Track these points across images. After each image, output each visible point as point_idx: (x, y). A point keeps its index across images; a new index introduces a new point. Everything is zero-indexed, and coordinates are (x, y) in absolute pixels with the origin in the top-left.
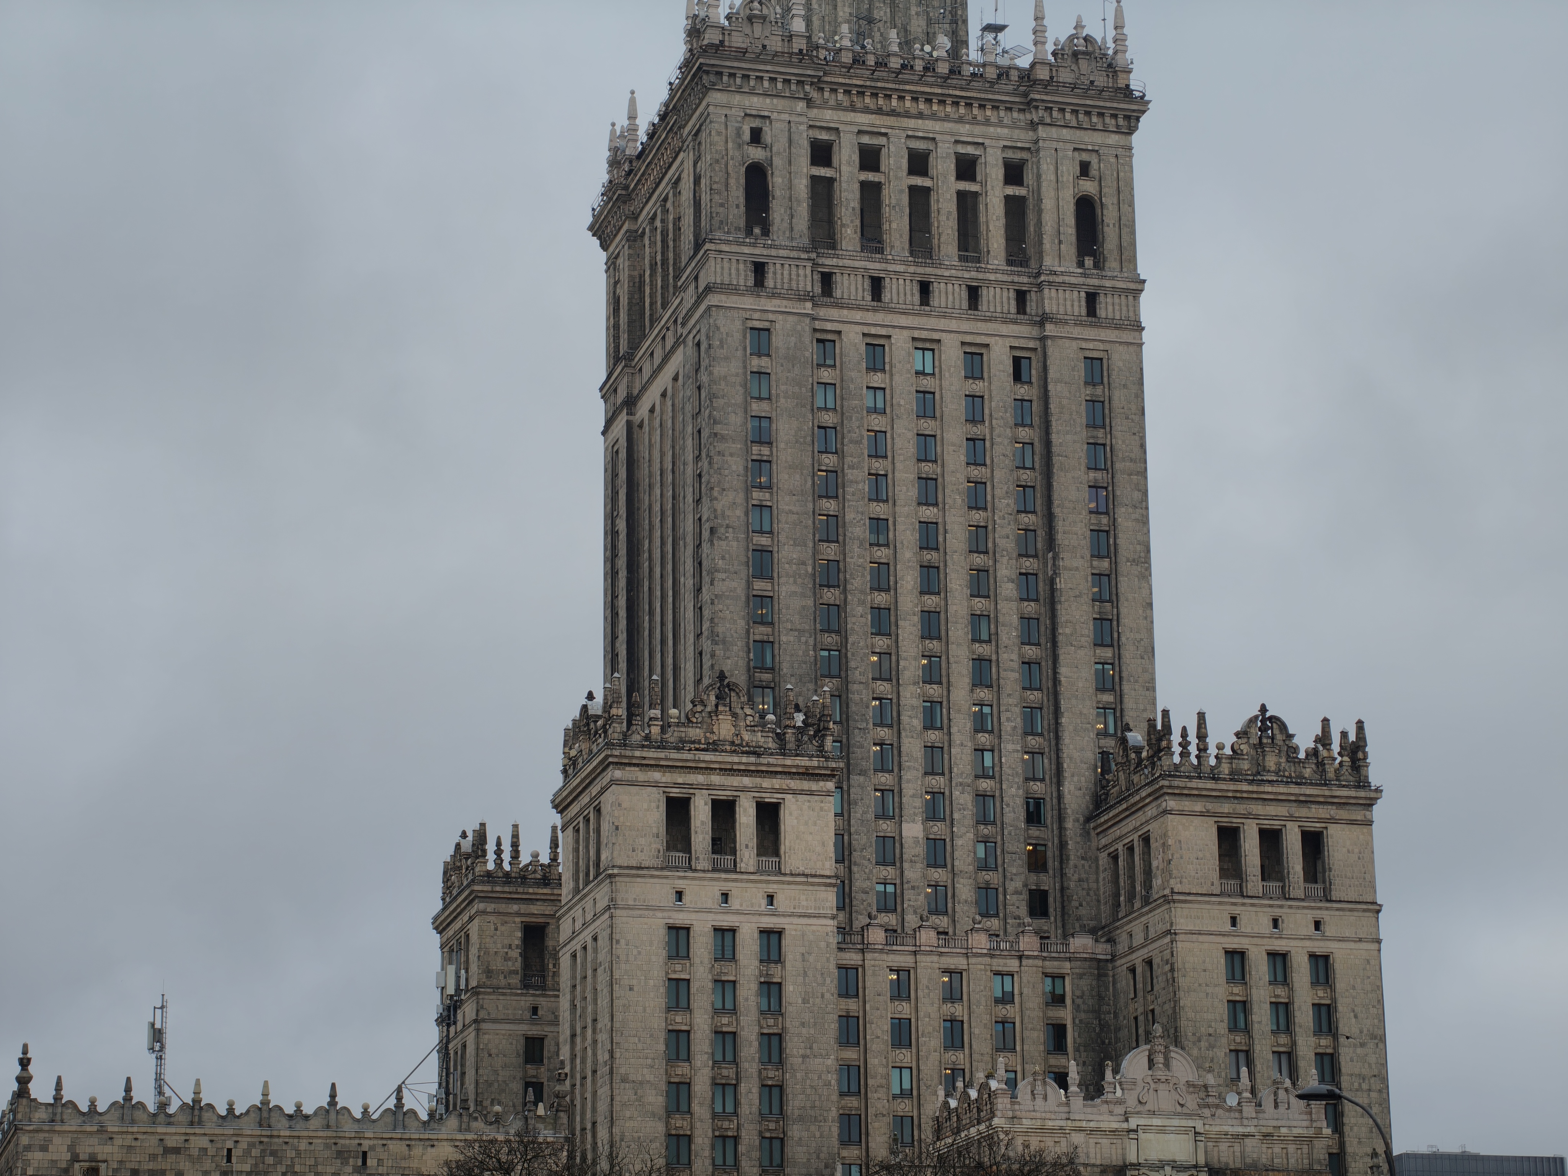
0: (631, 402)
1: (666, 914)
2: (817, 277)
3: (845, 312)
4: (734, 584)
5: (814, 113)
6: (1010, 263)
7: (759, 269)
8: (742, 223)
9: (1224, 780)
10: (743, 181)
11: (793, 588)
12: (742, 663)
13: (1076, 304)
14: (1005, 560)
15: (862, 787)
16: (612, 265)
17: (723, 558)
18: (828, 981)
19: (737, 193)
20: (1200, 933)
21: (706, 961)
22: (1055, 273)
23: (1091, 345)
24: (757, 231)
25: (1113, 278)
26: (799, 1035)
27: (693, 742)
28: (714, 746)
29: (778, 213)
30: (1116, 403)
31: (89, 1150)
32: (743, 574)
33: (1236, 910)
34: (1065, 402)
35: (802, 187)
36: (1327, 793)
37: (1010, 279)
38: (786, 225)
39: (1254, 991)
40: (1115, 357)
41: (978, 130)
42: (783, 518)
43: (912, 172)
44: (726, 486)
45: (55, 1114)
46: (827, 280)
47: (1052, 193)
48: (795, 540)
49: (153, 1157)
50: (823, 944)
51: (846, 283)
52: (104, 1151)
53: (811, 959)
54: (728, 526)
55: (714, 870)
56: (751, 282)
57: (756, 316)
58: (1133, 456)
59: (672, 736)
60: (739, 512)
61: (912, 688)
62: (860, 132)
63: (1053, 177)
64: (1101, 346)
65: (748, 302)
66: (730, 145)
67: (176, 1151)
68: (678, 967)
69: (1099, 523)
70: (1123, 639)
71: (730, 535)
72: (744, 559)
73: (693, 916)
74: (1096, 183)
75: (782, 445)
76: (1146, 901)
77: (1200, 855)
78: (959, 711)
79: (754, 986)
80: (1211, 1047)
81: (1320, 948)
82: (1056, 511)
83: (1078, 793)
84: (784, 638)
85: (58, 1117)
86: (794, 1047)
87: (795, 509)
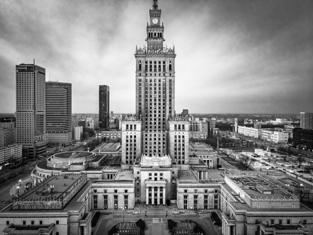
19: (138, 67)
35: (144, 66)
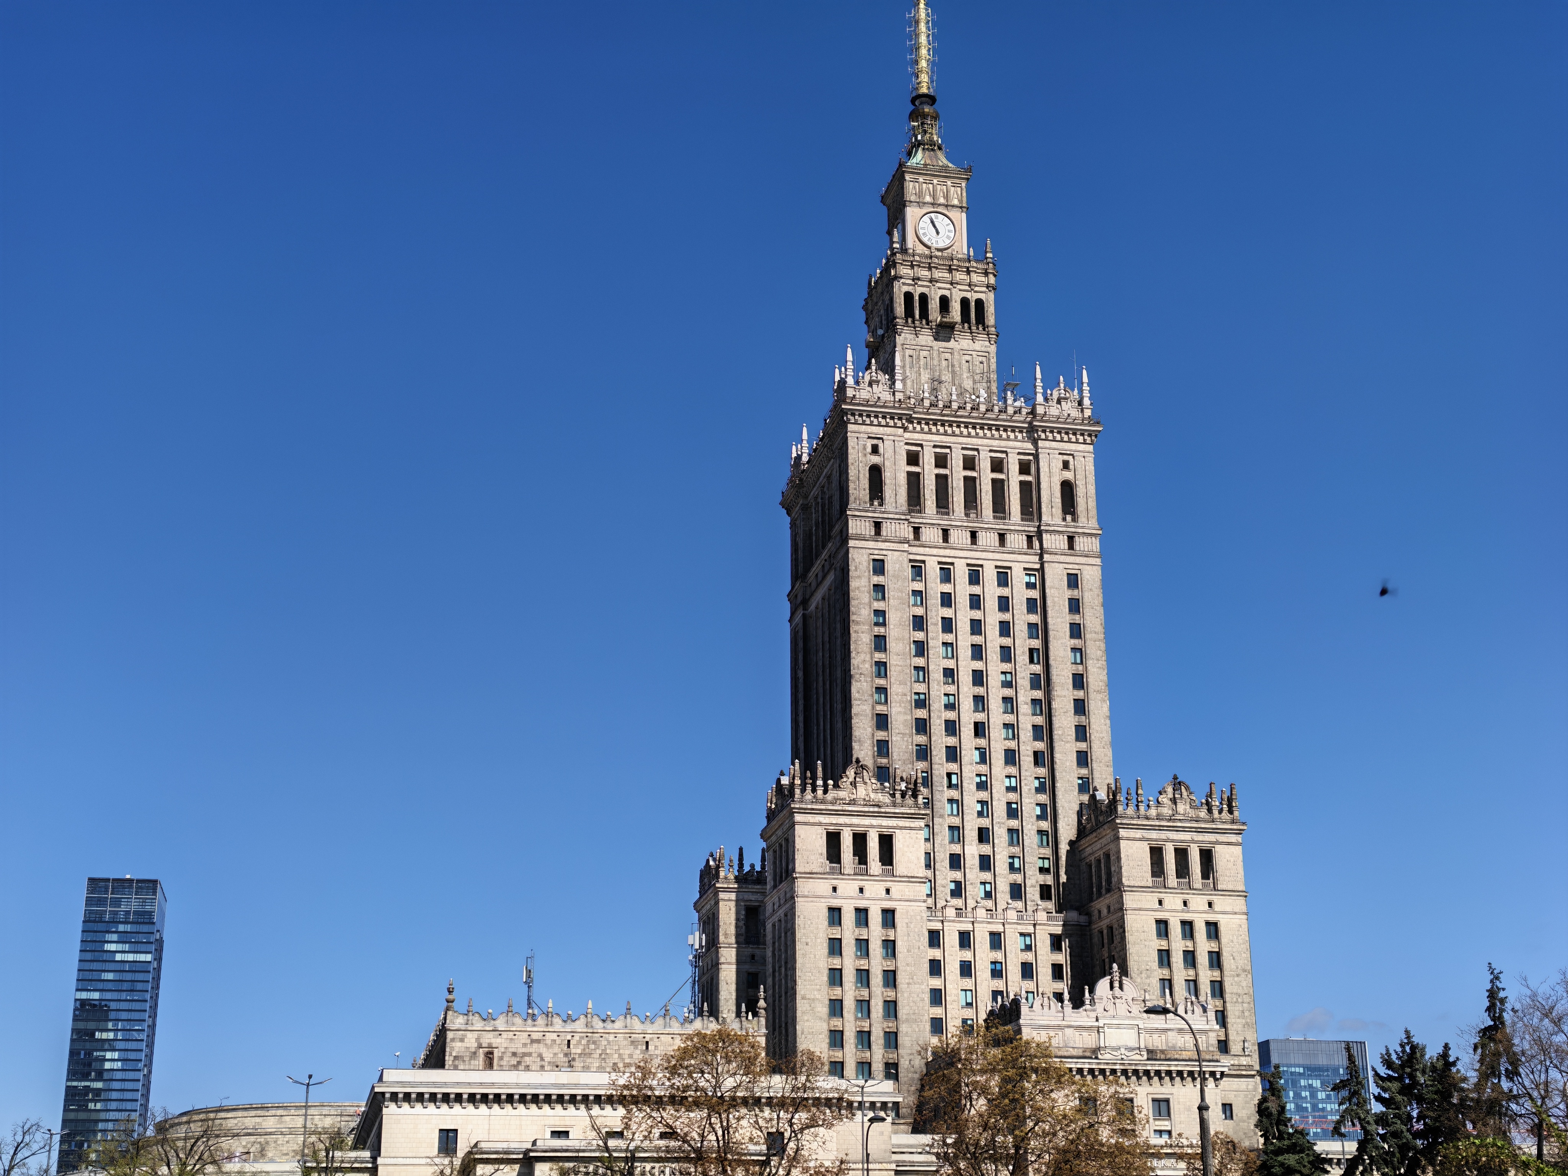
0: (805, 603)
1: (827, 900)
2: (911, 529)
3: (927, 549)
4: (865, 707)
5: (907, 435)
6: (1022, 520)
7: (878, 526)
8: (867, 498)
9: (1153, 819)
10: (867, 475)
11: (900, 709)
12: (870, 753)
13: (1062, 542)
14: (1022, 692)
15: (941, 825)
16: (793, 525)
17: (858, 692)
18: (922, 939)
20: (1140, 909)
21: (851, 927)
22: (1049, 525)
23: (1070, 566)
24: (876, 503)
25: (1083, 527)
26: (905, 971)
27: (842, 799)
28: (853, 802)
29: (888, 492)
30: (1086, 600)
31: (488, 1041)
32: (870, 702)
33: (1162, 896)
34: (1056, 599)
36: (1214, 826)
37: (1023, 528)
38: (893, 500)
39: (1173, 944)
40: (1085, 573)
41: (1003, 443)
42: (893, 669)
43: (965, 468)
44: (860, 650)
45: (468, 1020)
46: (917, 530)
47: (1047, 479)
48: (900, 681)
49: (525, 1045)
50: (919, 918)
51: (928, 532)
52: (496, 1041)
53: (912, 926)
54: (861, 674)
55: (854, 874)
56: (873, 533)
57: (876, 552)
58: (1096, 630)
59: (830, 796)
60: (867, 666)
61: (969, 767)
62: (935, 446)
63: (1047, 470)
64: (1077, 567)
65: (871, 544)
66: (860, 454)
67: (538, 1041)
68: (835, 931)
69: (1078, 670)
70: (1093, 737)
71: (862, 679)
72: (870, 693)
73: (843, 901)
74: (1072, 473)
75: (891, 627)
76: (1109, 890)
77: (1140, 863)
78: (997, 780)
79: (879, 943)
80: (1148, 977)
81: (1212, 918)
82: (1051, 662)
83: (1068, 827)
84: (894, 738)
85: (470, 1022)
86: (902, 978)
87: (899, 663)
